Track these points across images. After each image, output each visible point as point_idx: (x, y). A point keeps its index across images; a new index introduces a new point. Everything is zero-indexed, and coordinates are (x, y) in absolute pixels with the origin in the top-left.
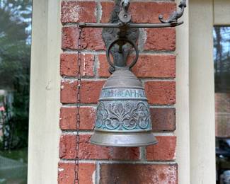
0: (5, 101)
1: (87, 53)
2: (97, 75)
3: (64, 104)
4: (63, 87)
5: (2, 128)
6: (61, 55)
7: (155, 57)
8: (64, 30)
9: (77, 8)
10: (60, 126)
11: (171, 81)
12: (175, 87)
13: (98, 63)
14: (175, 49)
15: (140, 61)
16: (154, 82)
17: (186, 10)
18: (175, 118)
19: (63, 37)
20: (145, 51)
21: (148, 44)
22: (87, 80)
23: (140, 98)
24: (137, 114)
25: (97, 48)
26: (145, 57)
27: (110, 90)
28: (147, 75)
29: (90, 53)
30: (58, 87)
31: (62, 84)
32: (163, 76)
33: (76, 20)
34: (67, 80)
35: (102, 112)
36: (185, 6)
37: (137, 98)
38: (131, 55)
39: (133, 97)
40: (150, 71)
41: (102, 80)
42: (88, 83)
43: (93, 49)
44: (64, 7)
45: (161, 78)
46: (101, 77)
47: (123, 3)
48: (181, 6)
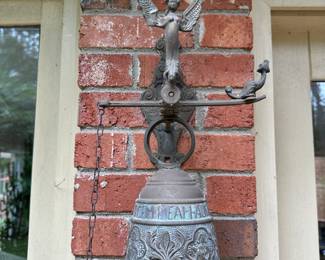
0: (11, 169)
1: (116, 132)
2: (132, 166)
3: (78, 213)
4: (78, 186)
5: (6, 210)
6: (77, 136)
7: (221, 137)
8: (83, 97)
9: (103, 64)
10: (73, 249)
11: (248, 175)
12: (254, 186)
13: (133, 148)
14: (252, 125)
15: (198, 144)
16: (221, 178)
17: (270, 76)
18: (257, 235)
19: (80, 108)
20: (207, 128)
21: (211, 118)
22: (117, 174)
23: (198, 219)
24: (195, 250)
25: (132, 124)
26: (206, 138)
27: (149, 206)
28: (209, 166)
29: (122, 132)
30: (71, 186)
31: (77, 181)
32: (234, 168)
33: (101, 82)
34: (85, 174)
35: (136, 244)
36: (268, 71)
37: (194, 220)
38: (184, 135)
39: (187, 219)
40: (215, 160)
41: (139, 174)
42: (118, 178)
43: (126, 125)
44: (82, 63)
45: (232, 172)
46: (138, 169)
47: (167, 74)
48: (261, 71)
